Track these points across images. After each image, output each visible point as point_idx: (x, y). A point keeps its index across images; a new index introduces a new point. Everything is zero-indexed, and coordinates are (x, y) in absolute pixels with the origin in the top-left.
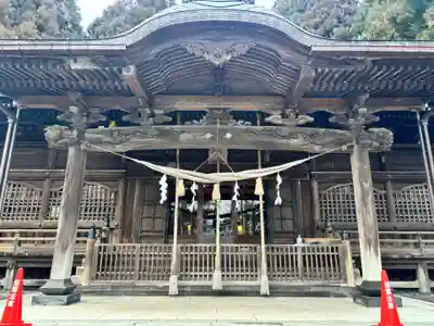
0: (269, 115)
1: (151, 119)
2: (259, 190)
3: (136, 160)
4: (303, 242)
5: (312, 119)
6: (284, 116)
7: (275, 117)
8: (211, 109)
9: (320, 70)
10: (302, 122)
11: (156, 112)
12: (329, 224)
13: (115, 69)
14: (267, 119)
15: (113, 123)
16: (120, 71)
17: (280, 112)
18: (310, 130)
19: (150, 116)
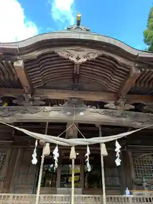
0: (106, 104)
1: (32, 102)
2: (104, 151)
3: (17, 128)
4: (131, 194)
5: (133, 107)
6: (116, 104)
7: (111, 105)
8: (71, 98)
9: (143, 70)
10: (128, 108)
11: (35, 98)
12: (144, 180)
13: (9, 62)
14: (106, 106)
15: (6, 104)
16: (13, 64)
17: (114, 102)
18: (134, 113)
19: (30, 100)
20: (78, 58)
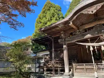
3: (78, 43)
8: (96, 25)
11: (80, 30)
19: (79, 32)
20: (92, 12)
